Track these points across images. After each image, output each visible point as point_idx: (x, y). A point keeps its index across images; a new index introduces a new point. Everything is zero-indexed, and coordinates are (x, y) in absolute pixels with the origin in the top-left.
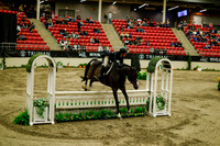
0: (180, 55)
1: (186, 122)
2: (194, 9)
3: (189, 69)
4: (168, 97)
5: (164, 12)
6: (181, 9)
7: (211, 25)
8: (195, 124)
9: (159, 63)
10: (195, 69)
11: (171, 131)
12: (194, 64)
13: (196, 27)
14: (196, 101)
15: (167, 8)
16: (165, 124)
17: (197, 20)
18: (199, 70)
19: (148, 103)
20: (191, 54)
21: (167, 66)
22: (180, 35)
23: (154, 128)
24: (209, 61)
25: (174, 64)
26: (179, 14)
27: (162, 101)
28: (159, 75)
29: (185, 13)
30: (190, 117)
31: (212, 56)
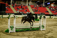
0: (48, 14)
1: (50, 32)
2: (51, 2)
3: (50, 18)
4: (45, 25)
5: (44, 3)
6: (48, 2)
7: (56, 6)
8: (52, 32)
9: (43, 16)
10: (52, 18)
11: (46, 34)
12: (52, 17)
13: (52, 7)
14: (52, 26)
15: (45, 2)
16: (44, 32)
17: (52, 5)
18: (53, 18)
19: (40, 27)
20: (51, 14)
21: (44, 17)
22: (48, 9)
23: (41, 33)
24: (55, 16)
25: (46, 17)
26: (48, 4)
27: (43, 26)
28: (42, 19)
29: (49, 3)
30: (51, 30)
31: (56, 15)
